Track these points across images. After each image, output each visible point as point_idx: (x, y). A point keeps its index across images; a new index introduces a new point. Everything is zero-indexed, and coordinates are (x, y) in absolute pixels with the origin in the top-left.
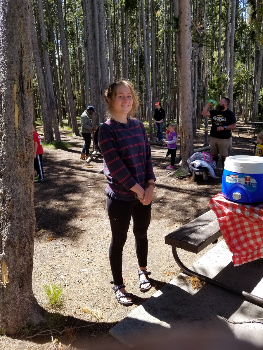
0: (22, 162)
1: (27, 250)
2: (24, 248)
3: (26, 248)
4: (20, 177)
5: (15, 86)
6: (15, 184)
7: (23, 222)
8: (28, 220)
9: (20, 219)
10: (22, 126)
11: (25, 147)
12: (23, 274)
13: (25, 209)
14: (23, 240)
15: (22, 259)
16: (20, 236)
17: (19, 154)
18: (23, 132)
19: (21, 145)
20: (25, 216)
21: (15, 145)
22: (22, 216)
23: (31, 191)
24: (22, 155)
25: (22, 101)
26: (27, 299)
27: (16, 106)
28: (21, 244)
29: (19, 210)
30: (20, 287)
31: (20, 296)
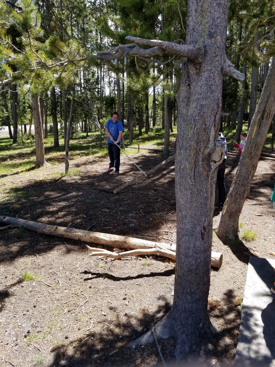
0: (250, 157)
1: (238, 202)
2: (237, 200)
3: (238, 200)
4: (246, 164)
5: (259, 116)
6: (243, 167)
7: (240, 187)
8: (243, 187)
9: (239, 185)
10: (255, 137)
11: (253, 149)
12: (233, 212)
13: (243, 181)
14: (237, 196)
15: (234, 204)
16: (236, 193)
17: (249, 152)
18: (255, 141)
19: (252, 147)
20: (242, 184)
21: (249, 147)
22: (241, 184)
23: (250, 173)
24: (250, 153)
25: (260, 124)
26: (231, 226)
27: (256, 127)
28: (235, 197)
29: (240, 180)
30: (229, 217)
31: (228, 222)
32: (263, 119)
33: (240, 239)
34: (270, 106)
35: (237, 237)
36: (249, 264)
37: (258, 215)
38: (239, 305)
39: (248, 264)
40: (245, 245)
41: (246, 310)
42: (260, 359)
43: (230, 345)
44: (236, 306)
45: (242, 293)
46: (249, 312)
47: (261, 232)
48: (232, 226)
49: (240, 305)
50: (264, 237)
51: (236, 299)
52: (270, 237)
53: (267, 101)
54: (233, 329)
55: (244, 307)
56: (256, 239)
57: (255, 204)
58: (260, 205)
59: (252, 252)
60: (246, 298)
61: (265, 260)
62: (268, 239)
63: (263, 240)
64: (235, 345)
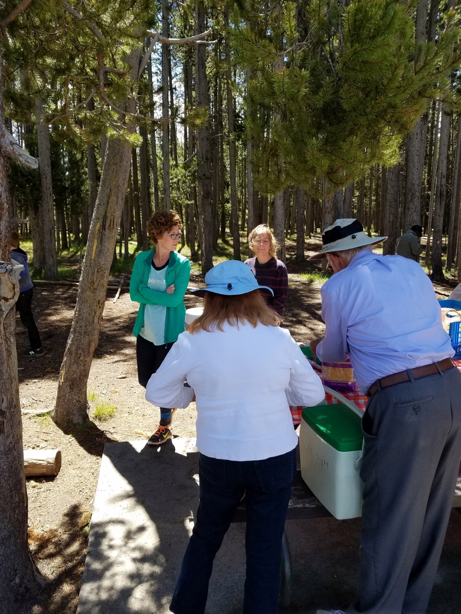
0: (91, 287)
1: (81, 361)
2: (79, 358)
3: (81, 358)
4: (88, 300)
5: (98, 224)
6: (83, 305)
7: (82, 336)
8: (87, 337)
9: (80, 334)
10: (97, 258)
11: (95, 275)
12: (75, 378)
13: (86, 326)
14: (79, 352)
15: (75, 366)
16: (77, 347)
17: (90, 281)
18: (97, 263)
19: (93, 273)
20: (85, 332)
21: (89, 273)
22: (83, 331)
23: (95, 313)
24: (92, 282)
25: (102, 237)
26: (75, 401)
27: (96, 241)
28: (77, 354)
29: (81, 326)
30: (70, 388)
31: (69, 396)
32: (105, 230)
33: (91, 419)
34: (113, 210)
35: (86, 417)
36: (104, 456)
37: (121, 377)
38: (86, 526)
39: (101, 456)
40: (99, 428)
41: (96, 529)
42: (115, 597)
43: (69, 595)
44: (82, 528)
45: (92, 506)
46: (101, 530)
47: (124, 403)
48: (77, 402)
49: (87, 524)
50: (128, 409)
51: (83, 517)
52: (136, 408)
53: (108, 202)
54: (75, 567)
55: (94, 526)
56: (116, 414)
57: (117, 361)
58: (125, 361)
59: (109, 436)
60: (96, 511)
61: (127, 443)
62: (133, 412)
63: (127, 414)
64: (78, 591)
